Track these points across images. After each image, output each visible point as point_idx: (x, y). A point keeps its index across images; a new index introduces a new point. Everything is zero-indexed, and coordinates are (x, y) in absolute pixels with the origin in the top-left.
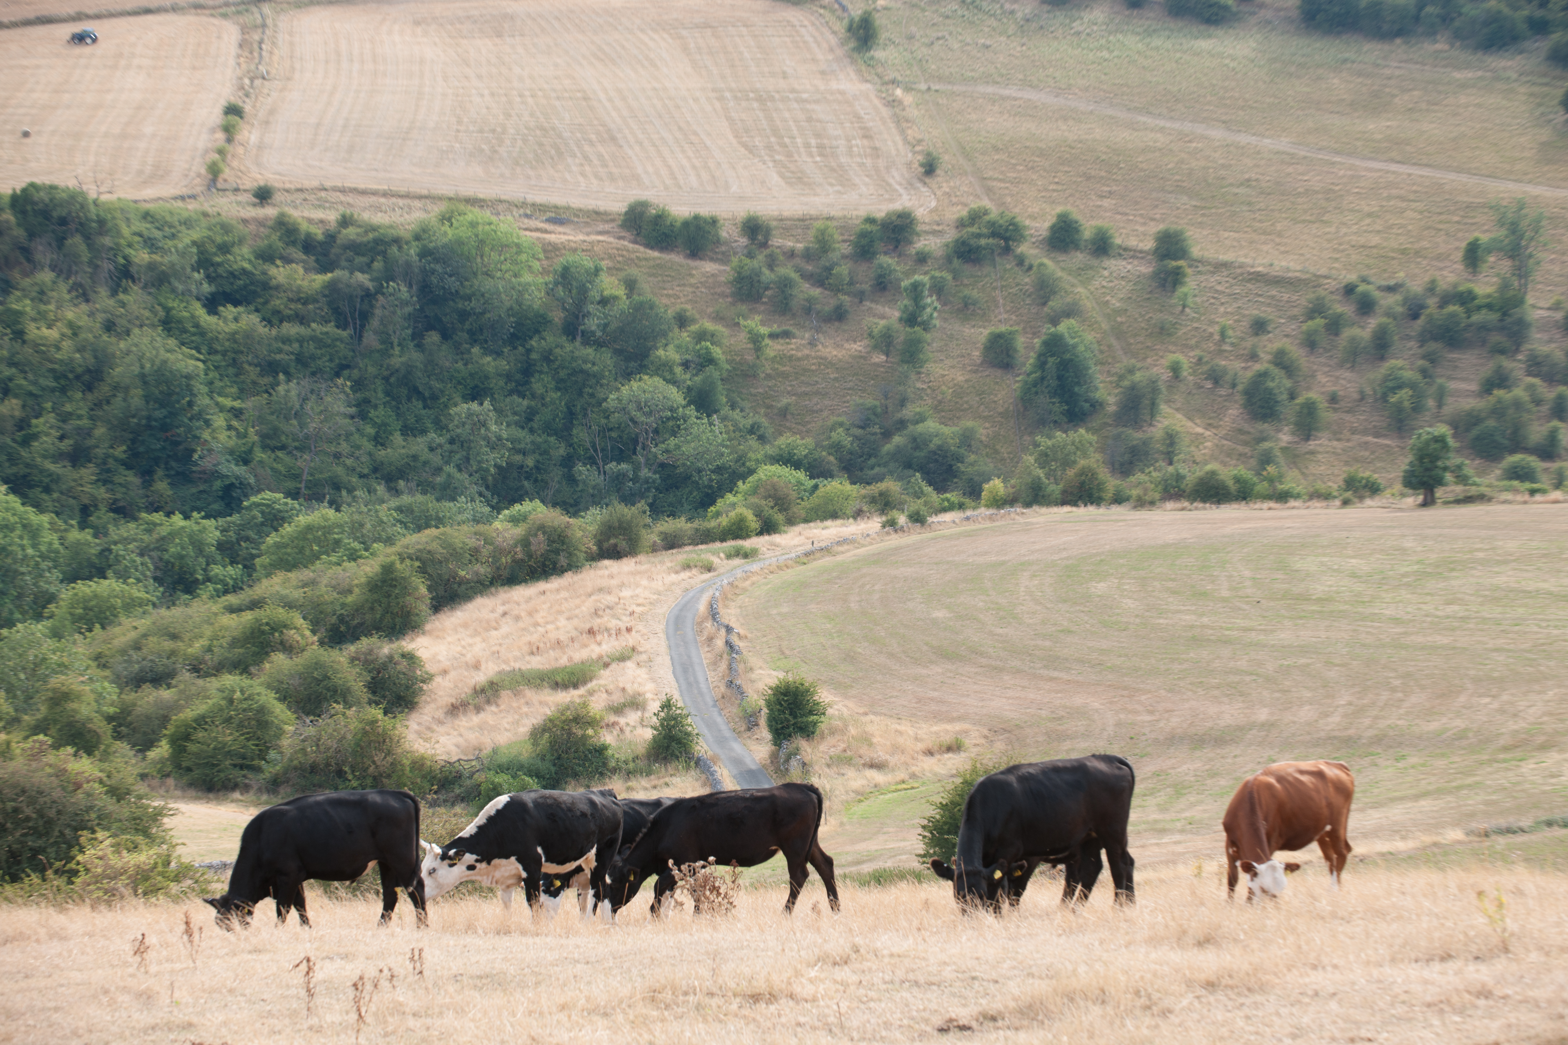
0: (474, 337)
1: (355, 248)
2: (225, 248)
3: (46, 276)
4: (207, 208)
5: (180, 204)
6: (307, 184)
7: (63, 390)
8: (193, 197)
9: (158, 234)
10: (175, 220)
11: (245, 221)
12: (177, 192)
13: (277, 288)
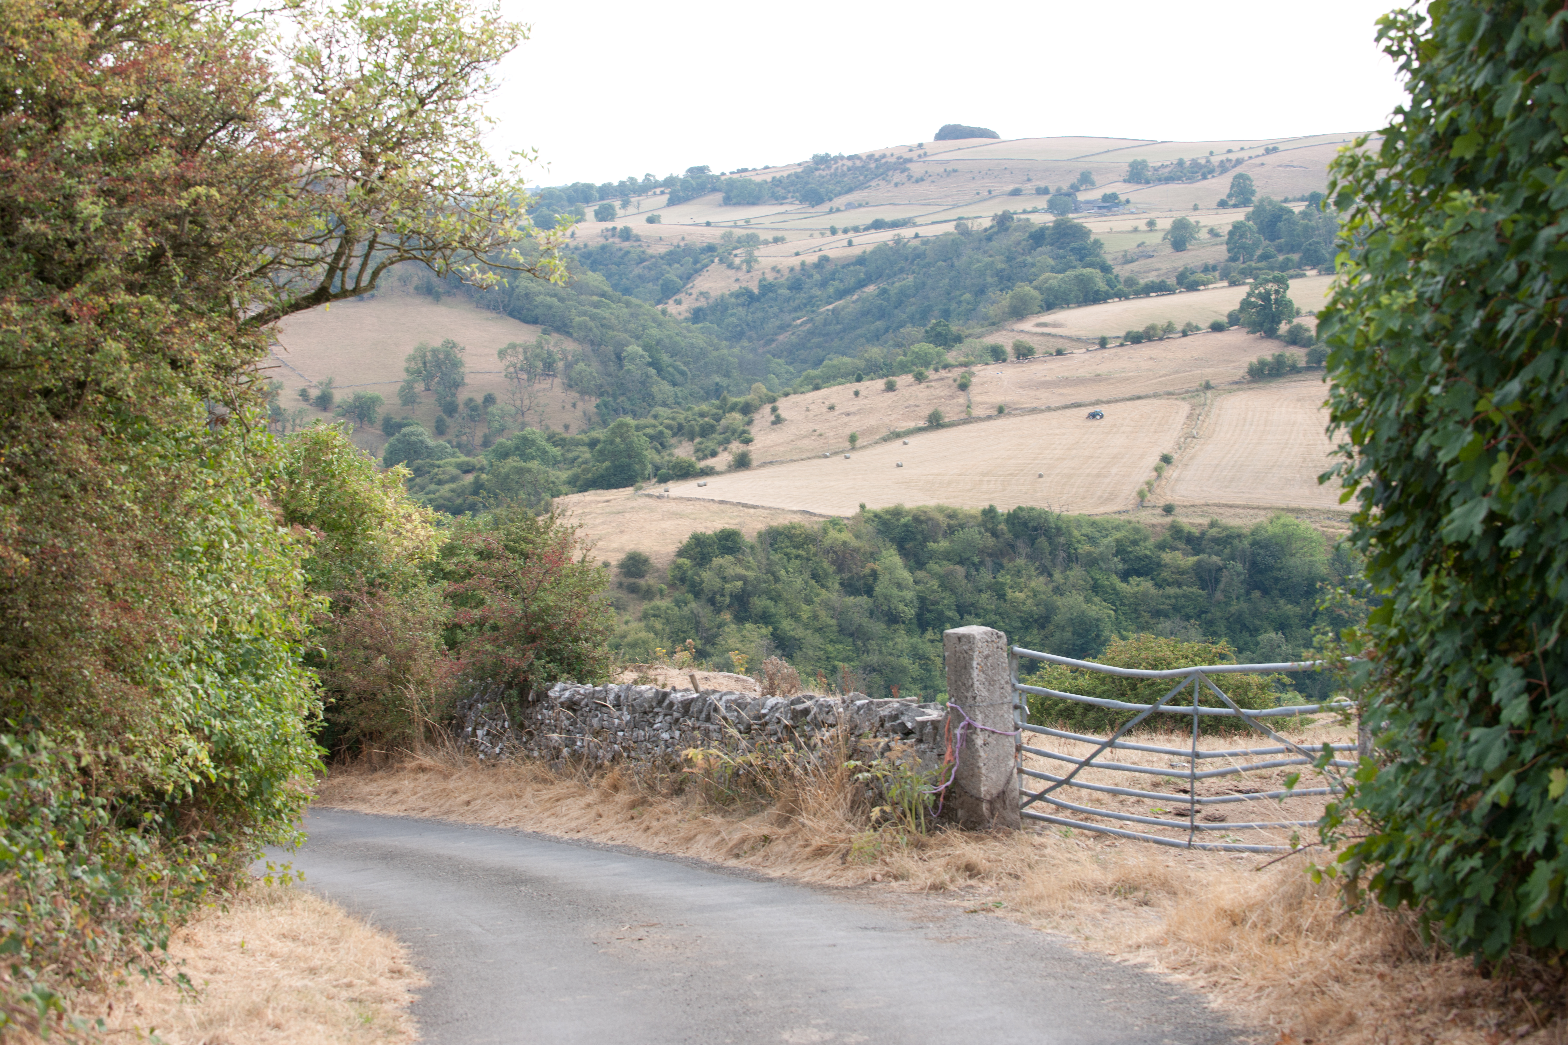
0: (1283, 593)
1: (1215, 540)
2: (1135, 543)
3: (1021, 562)
4: (1133, 518)
5: (1117, 516)
6: (1198, 502)
7: (1027, 628)
8: (1127, 512)
9: (1097, 535)
10: (1109, 526)
11: (1154, 526)
12: (1116, 509)
13: (1166, 565)
